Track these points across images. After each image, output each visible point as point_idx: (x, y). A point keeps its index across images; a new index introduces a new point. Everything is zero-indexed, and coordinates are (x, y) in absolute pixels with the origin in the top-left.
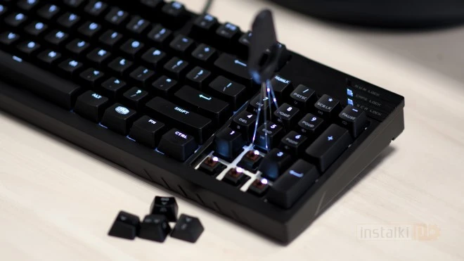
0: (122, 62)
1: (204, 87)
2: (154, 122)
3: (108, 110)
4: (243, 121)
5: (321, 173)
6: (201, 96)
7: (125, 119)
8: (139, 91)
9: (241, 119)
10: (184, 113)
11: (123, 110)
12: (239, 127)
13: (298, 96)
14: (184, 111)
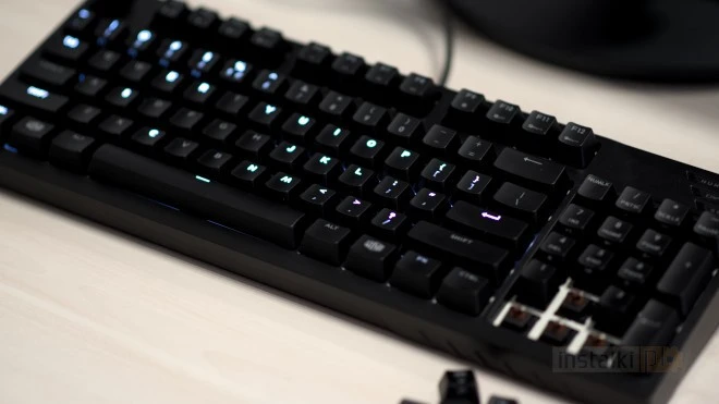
0: (358, 172)
1: (486, 200)
2: (425, 260)
3: (355, 247)
4: (555, 248)
5: (682, 318)
6: (485, 215)
7: (382, 259)
8: (393, 215)
9: (551, 246)
10: (466, 243)
11: (375, 246)
12: (550, 258)
13: (627, 204)
14: (465, 240)
